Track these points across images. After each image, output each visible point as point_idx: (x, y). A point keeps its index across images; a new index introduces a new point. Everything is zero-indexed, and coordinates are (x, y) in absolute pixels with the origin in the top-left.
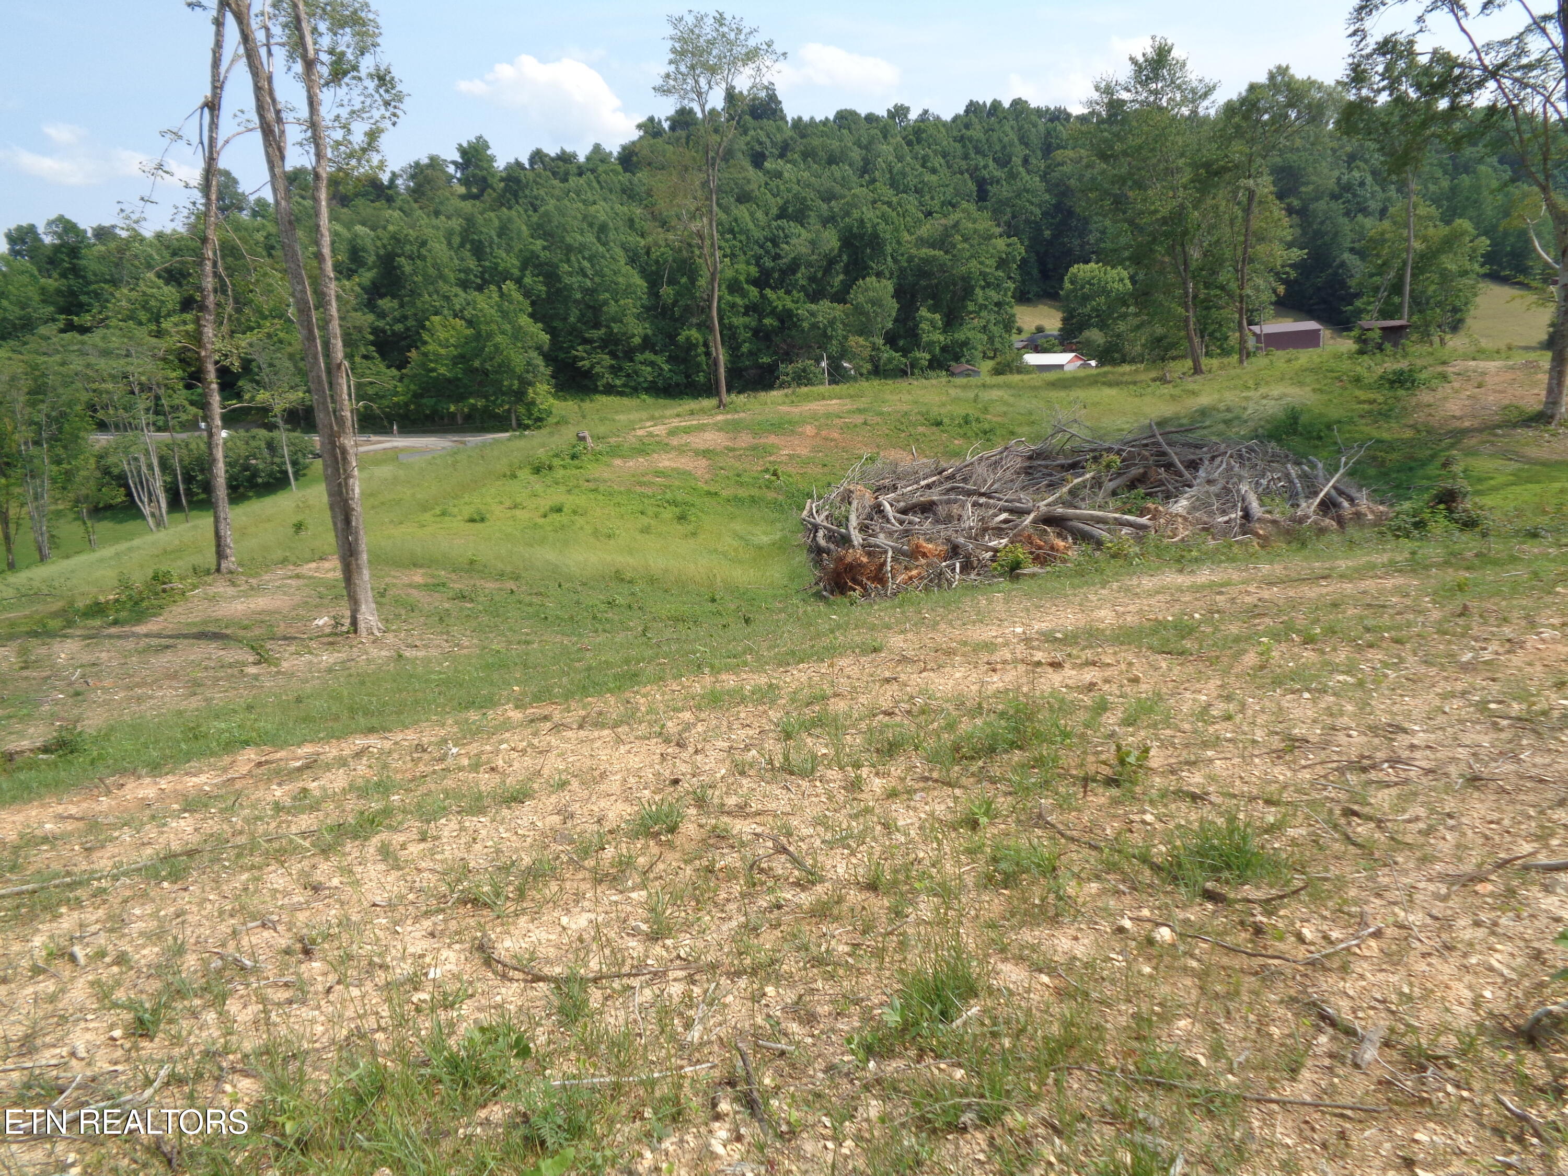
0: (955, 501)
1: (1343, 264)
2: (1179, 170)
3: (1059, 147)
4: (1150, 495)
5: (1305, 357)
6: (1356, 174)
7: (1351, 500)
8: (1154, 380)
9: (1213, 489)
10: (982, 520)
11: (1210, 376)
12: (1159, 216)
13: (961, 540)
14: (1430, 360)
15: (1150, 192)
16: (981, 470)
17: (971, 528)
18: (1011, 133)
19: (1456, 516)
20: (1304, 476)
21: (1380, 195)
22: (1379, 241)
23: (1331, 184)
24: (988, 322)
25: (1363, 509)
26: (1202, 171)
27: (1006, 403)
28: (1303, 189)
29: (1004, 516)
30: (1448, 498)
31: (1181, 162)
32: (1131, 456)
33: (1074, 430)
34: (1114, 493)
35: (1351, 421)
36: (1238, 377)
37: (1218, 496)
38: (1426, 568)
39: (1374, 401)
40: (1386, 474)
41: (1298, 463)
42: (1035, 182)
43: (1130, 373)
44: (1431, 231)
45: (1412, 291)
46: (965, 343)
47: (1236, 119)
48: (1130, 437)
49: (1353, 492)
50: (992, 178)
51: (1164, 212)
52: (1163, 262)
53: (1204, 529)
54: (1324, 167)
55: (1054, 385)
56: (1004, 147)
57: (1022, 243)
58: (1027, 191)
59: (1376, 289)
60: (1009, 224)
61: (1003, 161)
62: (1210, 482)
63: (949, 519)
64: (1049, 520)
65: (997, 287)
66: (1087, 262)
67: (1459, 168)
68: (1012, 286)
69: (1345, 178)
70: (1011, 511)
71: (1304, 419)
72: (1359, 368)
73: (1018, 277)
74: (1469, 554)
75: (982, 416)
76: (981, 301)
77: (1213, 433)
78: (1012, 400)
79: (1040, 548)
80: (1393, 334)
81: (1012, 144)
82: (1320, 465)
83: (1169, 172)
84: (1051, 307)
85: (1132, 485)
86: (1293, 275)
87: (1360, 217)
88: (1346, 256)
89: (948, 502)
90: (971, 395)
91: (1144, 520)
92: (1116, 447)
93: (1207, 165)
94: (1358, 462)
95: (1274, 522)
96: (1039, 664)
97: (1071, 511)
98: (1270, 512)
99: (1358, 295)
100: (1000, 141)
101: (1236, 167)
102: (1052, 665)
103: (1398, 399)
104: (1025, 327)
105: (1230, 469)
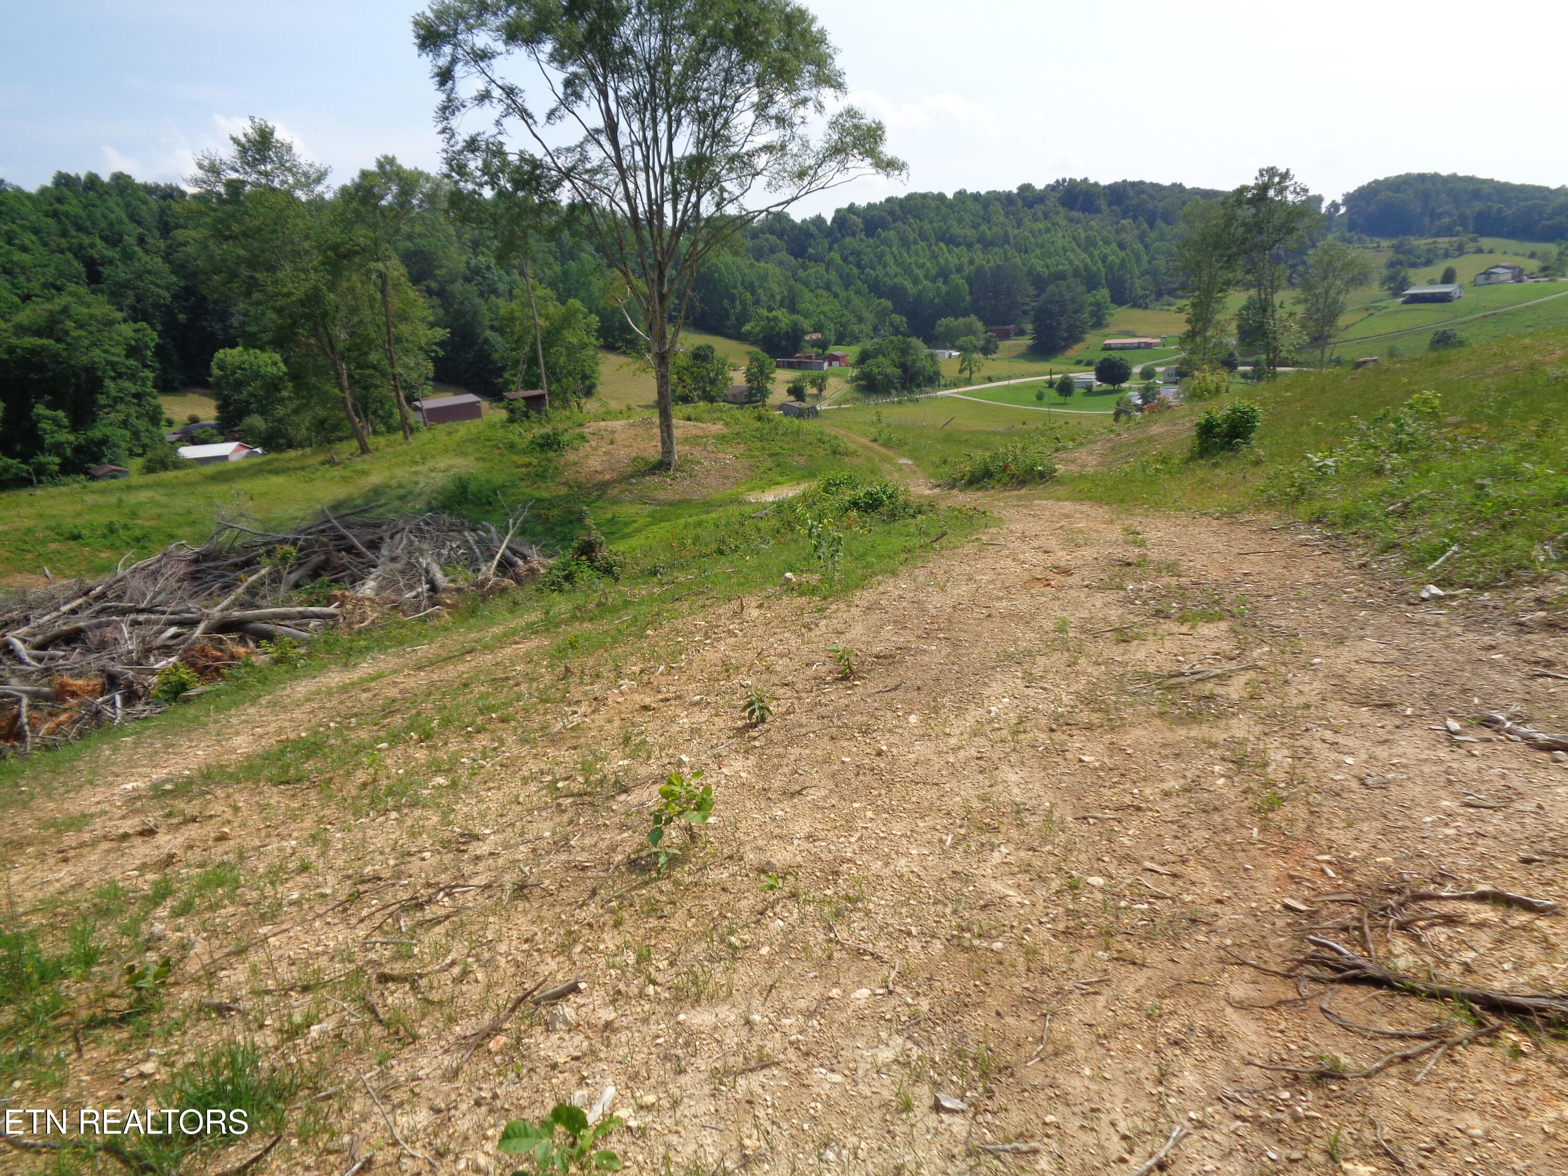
0: (108, 624)
1: (486, 341)
2: (307, 252)
3: (178, 226)
4: (336, 581)
5: (465, 429)
6: (481, 258)
7: (524, 557)
8: (323, 463)
9: (399, 566)
10: (143, 641)
11: (377, 454)
12: (293, 298)
13: (118, 668)
14: (569, 424)
15: (280, 275)
16: (136, 583)
17: (130, 652)
18: (116, 209)
19: (597, 564)
20: (480, 541)
21: (506, 278)
22: (512, 319)
23: (462, 267)
24: (128, 416)
25: (535, 564)
26: (330, 253)
27: (158, 504)
28: (437, 272)
29: (173, 630)
30: (588, 549)
31: (307, 245)
32: (309, 544)
33: (243, 525)
34: (297, 586)
35: (514, 485)
36: (406, 453)
37: (402, 572)
38: (557, 626)
39: (528, 465)
40: (552, 529)
41: (474, 530)
42: (157, 263)
43: (296, 459)
44: (551, 309)
45: (546, 363)
46: (104, 442)
47: (354, 204)
48: (305, 524)
49: (525, 550)
50: (103, 257)
51: (299, 294)
52: (309, 345)
53: (394, 608)
54: (453, 250)
55: (214, 478)
56: (111, 224)
57: (153, 328)
58: (149, 272)
59: (516, 363)
60: (133, 308)
61: (114, 240)
62: (394, 559)
63: (102, 645)
64: (225, 626)
65: (132, 377)
66: (233, 346)
67: (567, 255)
68: (151, 375)
69: (473, 262)
70: (180, 624)
71: (472, 487)
72: (511, 436)
73: (157, 365)
74: (591, 606)
75: (130, 522)
76: (114, 393)
77: (390, 511)
78: (164, 500)
79: (217, 659)
80: (535, 402)
81: (120, 222)
82: (493, 529)
83: (297, 254)
84: (205, 395)
85: (315, 574)
86: (441, 353)
87: (493, 297)
88: (488, 333)
89: (99, 626)
90: (113, 499)
91: (331, 609)
92: (291, 537)
93: (335, 248)
94: (525, 522)
95: (459, 590)
96: (125, 837)
97: (250, 613)
98: (453, 581)
99: (504, 368)
100: (105, 217)
101: (364, 250)
102: (142, 834)
103: (549, 461)
104: (176, 418)
105: (411, 543)
